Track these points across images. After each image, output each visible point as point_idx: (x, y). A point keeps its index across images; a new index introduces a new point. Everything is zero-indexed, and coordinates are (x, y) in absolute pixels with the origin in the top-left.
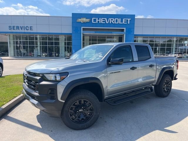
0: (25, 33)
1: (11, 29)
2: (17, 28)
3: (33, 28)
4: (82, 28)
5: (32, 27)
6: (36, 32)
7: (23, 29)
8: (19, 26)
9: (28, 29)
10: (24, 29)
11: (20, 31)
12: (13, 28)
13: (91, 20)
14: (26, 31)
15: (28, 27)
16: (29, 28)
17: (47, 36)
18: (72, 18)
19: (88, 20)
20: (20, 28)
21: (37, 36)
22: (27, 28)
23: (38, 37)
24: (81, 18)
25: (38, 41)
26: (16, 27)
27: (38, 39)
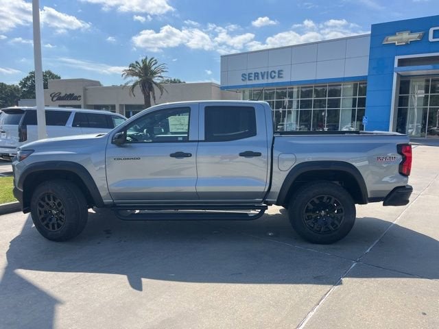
0: (268, 85)
1: (246, 78)
2: (255, 76)
3: (284, 74)
4: (397, 58)
5: (282, 71)
6: (289, 80)
7: (266, 76)
8: (259, 72)
9: (275, 76)
10: (267, 78)
11: (261, 81)
12: (249, 77)
13: (426, 35)
14: (270, 81)
15: (275, 72)
16: (277, 75)
17: (312, 87)
18: (370, 38)
19: (415, 36)
20: (260, 76)
21: (293, 88)
22: (273, 74)
23: (295, 90)
24: (394, 34)
25: (295, 100)
26: (253, 75)
27: (295, 95)
